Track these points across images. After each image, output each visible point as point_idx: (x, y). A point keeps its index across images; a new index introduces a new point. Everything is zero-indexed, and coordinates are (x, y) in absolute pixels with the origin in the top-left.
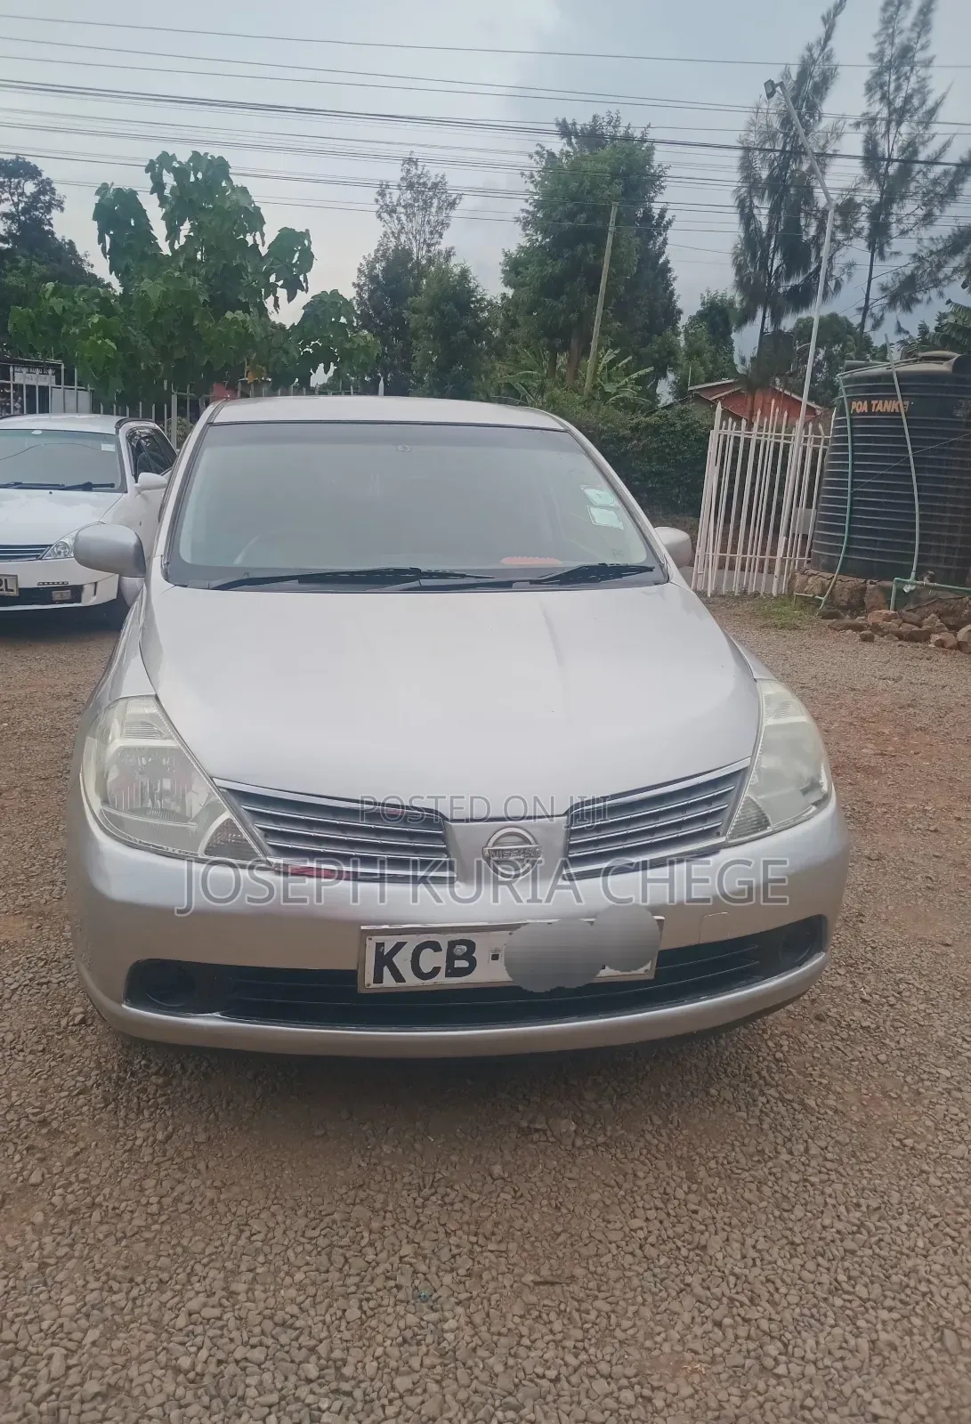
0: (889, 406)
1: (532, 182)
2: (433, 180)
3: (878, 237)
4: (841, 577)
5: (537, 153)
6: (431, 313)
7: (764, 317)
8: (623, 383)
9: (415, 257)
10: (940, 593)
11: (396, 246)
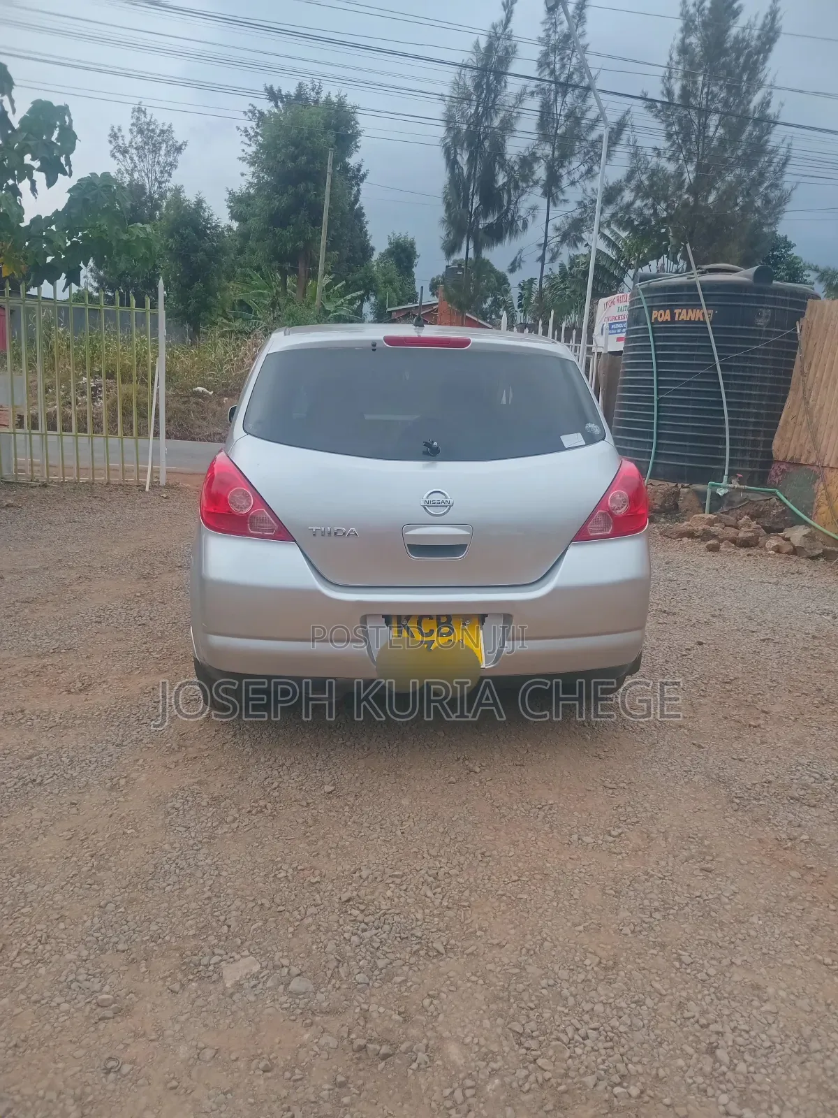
0: (694, 315)
1: (247, 135)
2: (160, 127)
3: (552, 188)
4: (652, 481)
5: (250, 111)
6: (172, 236)
7: (468, 249)
8: (339, 303)
9: (148, 191)
10: (750, 495)
11: (131, 182)
